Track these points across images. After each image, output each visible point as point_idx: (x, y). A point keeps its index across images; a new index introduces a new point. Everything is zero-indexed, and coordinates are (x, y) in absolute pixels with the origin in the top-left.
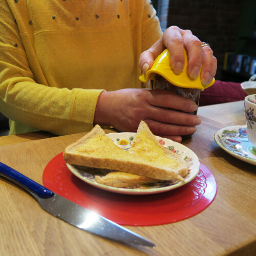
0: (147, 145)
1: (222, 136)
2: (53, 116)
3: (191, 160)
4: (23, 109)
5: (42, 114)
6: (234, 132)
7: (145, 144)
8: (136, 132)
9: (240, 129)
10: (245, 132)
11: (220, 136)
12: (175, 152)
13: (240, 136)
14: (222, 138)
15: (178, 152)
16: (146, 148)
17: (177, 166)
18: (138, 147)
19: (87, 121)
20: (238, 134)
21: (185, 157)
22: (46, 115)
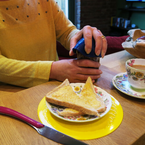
0: (89, 92)
1: (116, 80)
2: (25, 76)
3: (108, 101)
4: (6, 75)
5: (18, 76)
6: (121, 77)
7: (88, 91)
8: (85, 83)
9: (124, 75)
10: (126, 76)
11: (115, 80)
12: (102, 95)
13: (124, 78)
14: (116, 81)
15: (103, 95)
16: (88, 93)
17: (100, 106)
18: (84, 92)
19: (45, 78)
20: (123, 78)
21: (106, 99)
22: (21, 76)
